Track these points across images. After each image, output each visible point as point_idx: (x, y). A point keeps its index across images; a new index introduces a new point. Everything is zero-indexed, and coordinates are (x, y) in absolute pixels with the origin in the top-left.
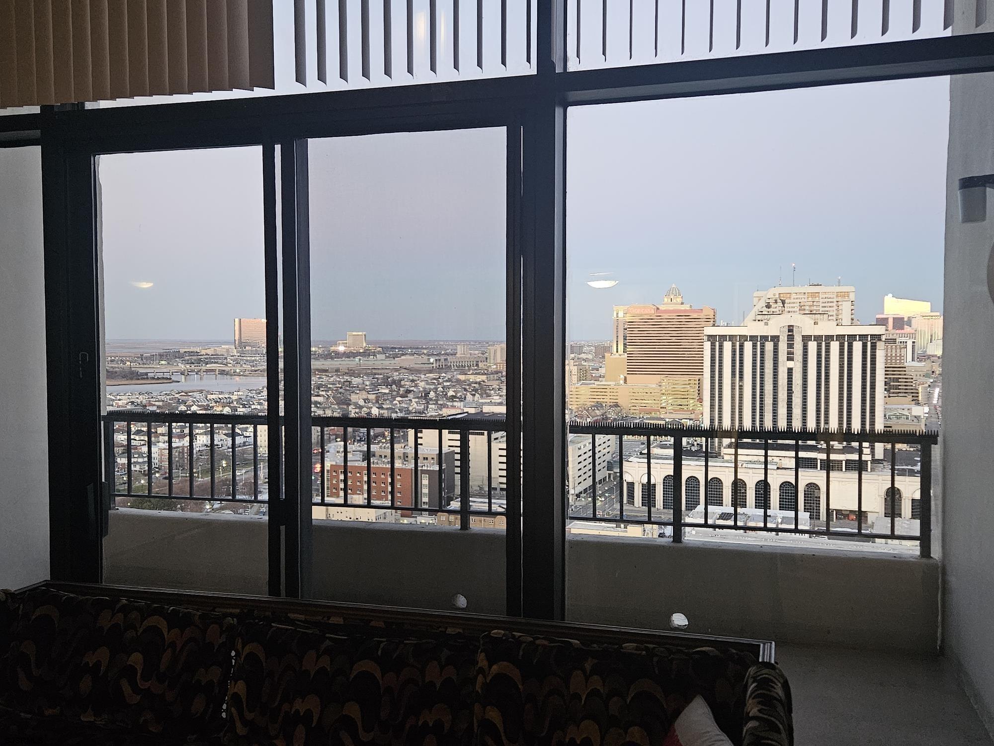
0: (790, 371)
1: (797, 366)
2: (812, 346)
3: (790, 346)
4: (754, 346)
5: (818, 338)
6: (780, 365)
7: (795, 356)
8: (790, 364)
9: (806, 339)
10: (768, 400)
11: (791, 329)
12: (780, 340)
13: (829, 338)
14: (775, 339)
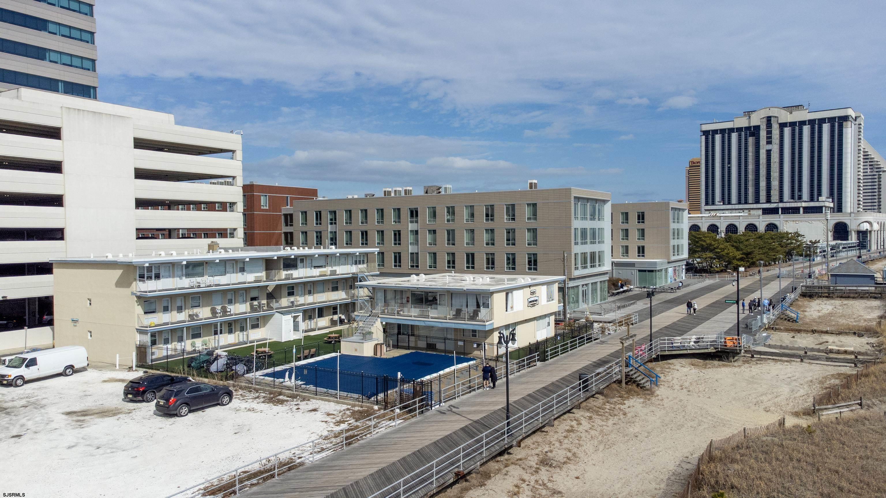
0: (769, 152)
1: (775, 148)
2: (787, 131)
3: (769, 132)
4: (740, 136)
5: (792, 124)
6: (761, 147)
7: (773, 141)
8: (769, 147)
9: (782, 126)
10: (751, 177)
11: (769, 119)
12: (761, 128)
13: (802, 123)
14: (757, 128)
